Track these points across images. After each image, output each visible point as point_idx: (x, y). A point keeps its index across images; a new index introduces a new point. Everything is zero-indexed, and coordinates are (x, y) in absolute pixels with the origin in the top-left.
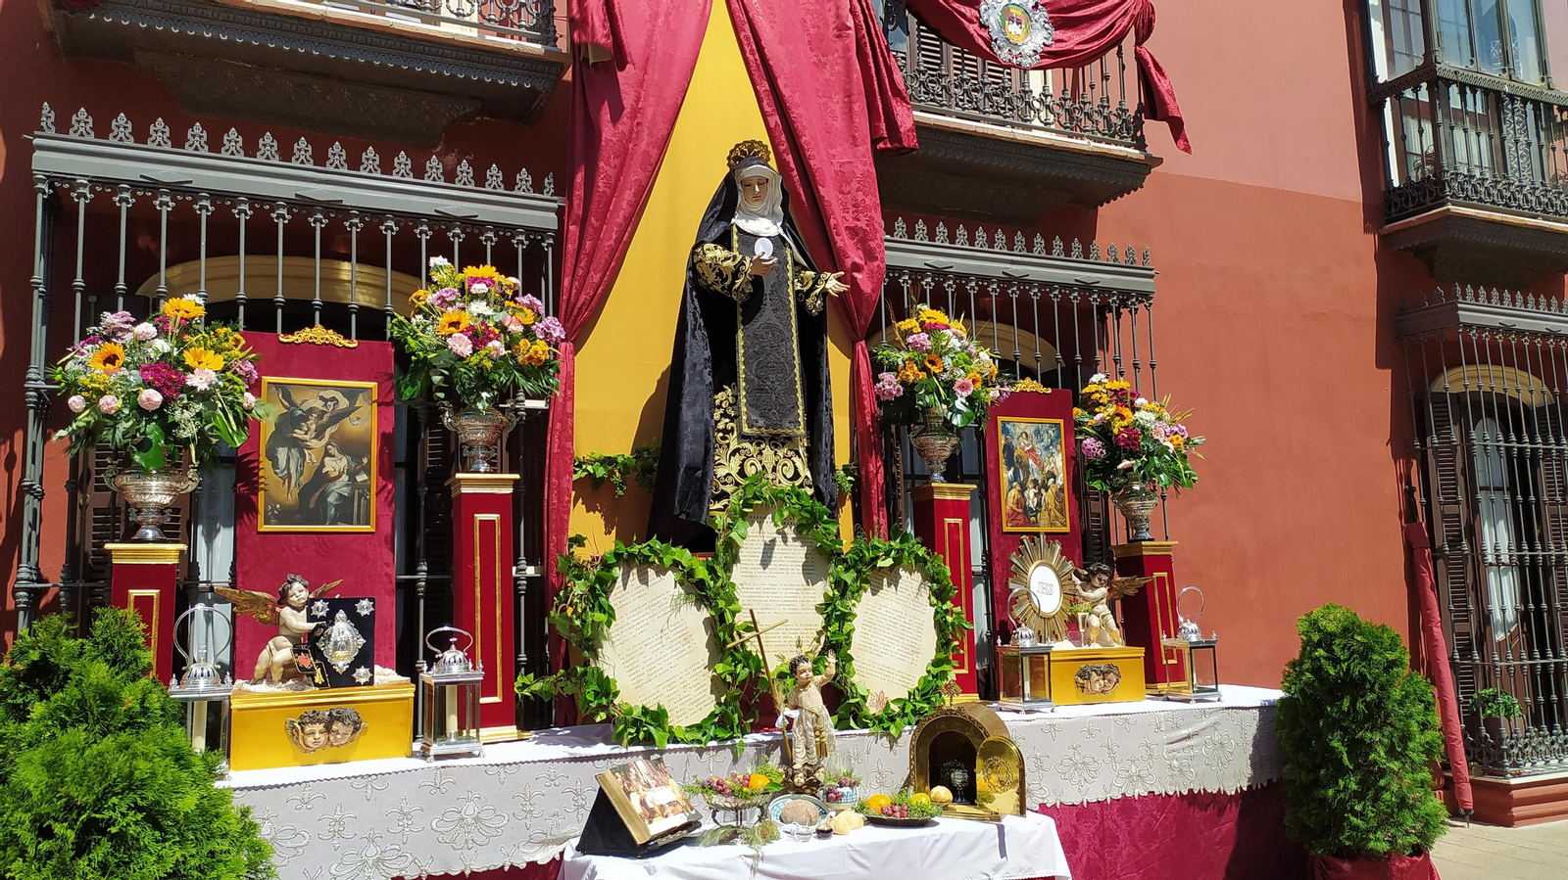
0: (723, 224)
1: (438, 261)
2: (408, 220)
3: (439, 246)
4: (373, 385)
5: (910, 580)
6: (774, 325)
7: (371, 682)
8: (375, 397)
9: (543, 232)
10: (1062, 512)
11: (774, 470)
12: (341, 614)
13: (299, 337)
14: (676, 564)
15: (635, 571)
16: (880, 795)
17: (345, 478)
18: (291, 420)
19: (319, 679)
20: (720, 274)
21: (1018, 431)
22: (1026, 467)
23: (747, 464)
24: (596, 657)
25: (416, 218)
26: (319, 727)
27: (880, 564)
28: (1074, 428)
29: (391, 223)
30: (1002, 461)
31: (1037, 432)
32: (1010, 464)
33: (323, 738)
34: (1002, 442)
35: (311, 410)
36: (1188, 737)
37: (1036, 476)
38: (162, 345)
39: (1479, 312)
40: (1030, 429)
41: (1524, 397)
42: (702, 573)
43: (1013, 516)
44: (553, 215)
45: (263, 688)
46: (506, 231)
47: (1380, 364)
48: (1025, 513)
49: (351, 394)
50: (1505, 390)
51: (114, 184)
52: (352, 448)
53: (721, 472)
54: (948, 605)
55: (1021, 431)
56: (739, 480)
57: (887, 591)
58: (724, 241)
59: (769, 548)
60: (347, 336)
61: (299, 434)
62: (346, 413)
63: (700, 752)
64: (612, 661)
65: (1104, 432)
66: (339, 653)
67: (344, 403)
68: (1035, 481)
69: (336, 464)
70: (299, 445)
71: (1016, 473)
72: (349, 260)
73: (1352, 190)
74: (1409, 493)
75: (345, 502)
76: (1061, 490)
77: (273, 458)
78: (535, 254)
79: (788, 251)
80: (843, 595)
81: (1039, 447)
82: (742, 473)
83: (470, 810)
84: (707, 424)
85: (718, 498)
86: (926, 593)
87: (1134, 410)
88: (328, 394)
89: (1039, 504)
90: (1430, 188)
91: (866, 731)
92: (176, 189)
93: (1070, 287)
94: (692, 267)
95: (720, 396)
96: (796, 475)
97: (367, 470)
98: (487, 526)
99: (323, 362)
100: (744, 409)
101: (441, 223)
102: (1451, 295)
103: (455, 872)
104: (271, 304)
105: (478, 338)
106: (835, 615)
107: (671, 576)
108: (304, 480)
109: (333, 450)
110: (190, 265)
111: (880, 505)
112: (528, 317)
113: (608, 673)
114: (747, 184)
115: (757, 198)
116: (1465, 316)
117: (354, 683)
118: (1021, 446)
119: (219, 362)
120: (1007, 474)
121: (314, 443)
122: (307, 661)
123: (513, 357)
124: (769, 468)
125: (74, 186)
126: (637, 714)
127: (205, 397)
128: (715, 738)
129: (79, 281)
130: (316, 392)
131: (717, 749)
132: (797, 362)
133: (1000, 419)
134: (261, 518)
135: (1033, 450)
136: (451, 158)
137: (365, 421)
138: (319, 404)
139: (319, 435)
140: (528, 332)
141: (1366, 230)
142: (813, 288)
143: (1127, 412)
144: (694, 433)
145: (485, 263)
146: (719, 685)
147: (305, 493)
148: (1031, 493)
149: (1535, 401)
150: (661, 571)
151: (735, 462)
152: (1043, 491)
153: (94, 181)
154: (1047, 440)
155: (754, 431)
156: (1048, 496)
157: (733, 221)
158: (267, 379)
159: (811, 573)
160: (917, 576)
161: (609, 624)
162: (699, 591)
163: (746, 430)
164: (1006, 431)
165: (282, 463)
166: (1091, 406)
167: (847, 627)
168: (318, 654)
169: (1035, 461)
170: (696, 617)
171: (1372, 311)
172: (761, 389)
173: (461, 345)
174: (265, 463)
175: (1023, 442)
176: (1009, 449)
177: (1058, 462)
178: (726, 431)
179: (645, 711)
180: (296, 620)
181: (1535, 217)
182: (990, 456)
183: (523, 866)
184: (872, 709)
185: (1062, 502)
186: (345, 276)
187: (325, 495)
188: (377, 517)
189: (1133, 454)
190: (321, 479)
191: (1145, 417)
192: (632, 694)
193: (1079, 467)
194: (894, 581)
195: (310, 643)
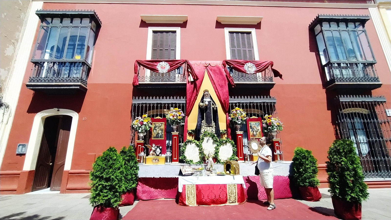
0: (203, 100)
1: (172, 108)
2: (168, 104)
3: (172, 106)
4: (164, 123)
5: (229, 145)
6: (209, 112)
7: (161, 156)
8: (164, 124)
9: (184, 103)
10: (260, 135)
11: (209, 130)
12: (158, 148)
13: (156, 118)
14: (195, 142)
15: (190, 143)
16: (218, 172)
17: (161, 133)
18: (155, 127)
19: (155, 155)
20: (201, 106)
21: (252, 124)
22: (254, 129)
23: (205, 129)
24: (184, 153)
25: (169, 104)
26: (155, 160)
27: (223, 142)
28: (262, 123)
29: (167, 105)
30: (250, 128)
31: (256, 124)
32: (251, 128)
33: (155, 161)
34: (250, 125)
35: (157, 126)
36: (276, 167)
37: (256, 130)
38: (142, 120)
39: (343, 99)
40: (254, 123)
41: (364, 113)
42: (198, 143)
43: (252, 136)
44: (185, 101)
45: (150, 156)
46: (179, 104)
47: (328, 109)
48: (254, 135)
49: (162, 124)
50: (359, 112)
51: (139, 104)
52: (162, 130)
53: (202, 131)
54: (234, 148)
55: (253, 124)
56: (204, 132)
57: (225, 146)
58: (203, 102)
59: (208, 140)
60: (162, 117)
61: (156, 128)
62: (161, 126)
63: (197, 165)
64: (186, 154)
65: (266, 123)
66: (158, 152)
67: (161, 125)
68: (255, 131)
69: (160, 132)
70: (156, 130)
71: (252, 130)
72: (166, 109)
73: (320, 82)
74: (336, 131)
75: (161, 136)
76: (260, 132)
77: (153, 131)
78: (183, 106)
79: (211, 103)
80: (218, 146)
81: (256, 126)
82: (204, 131)
83: (168, 170)
84: (200, 125)
85: (201, 134)
86: (231, 146)
87: (271, 119)
88: (159, 124)
89: (256, 134)
90: (333, 80)
91: (220, 164)
92: (145, 103)
93: (261, 103)
94: (199, 106)
95: (202, 121)
96: (212, 131)
97: (163, 132)
98: (175, 138)
99: (159, 120)
100: (205, 123)
101: (172, 104)
102: (339, 97)
103: (166, 177)
104: (154, 115)
105: (173, 116)
106: (217, 149)
107: (194, 144)
108: (157, 134)
109: (160, 130)
110: (150, 111)
111: (230, 135)
112: (180, 113)
113: (185, 155)
114: (205, 95)
115: (207, 96)
116: (341, 100)
117: (159, 156)
118: (253, 126)
119: (147, 121)
120: (250, 130)
121: (158, 130)
122: (154, 153)
123: (177, 118)
124: (208, 130)
125: (136, 104)
126: (189, 161)
127: (145, 125)
128: (199, 164)
129: (140, 114)
130: (158, 124)
131: (199, 165)
132: (212, 116)
133: (249, 122)
134: (152, 138)
135: (255, 126)
136: (176, 96)
137: (163, 127)
138: (158, 125)
139: (158, 128)
140: (180, 116)
141: (323, 89)
142: (215, 107)
143: (270, 120)
144: (199, 126)
145: (177, 108)
146: (200, 157)
147: (157, 135)
148: (255, 132)
149: (367, 113)
150: (193, 143)
151: (204, 129)
152: (257, 132)
153: (138, 104)
154: (257, 125)
155: (206, 125)
156: (258, 133)
157: (204, 100)
158: (153, 123)
159: (213, 143)
160: (230, 144)
161: (185, 149)
162: (198, 146)
163: (205, 125)
164: (250, 124)
165: (154, 132)
166: (265, 119)
167: (218, 150)
168: (155, 152)
169: (255, 128)
170: (197, 149)
171: (326, 101)
172: (207, 120)
173: (172, 118)
174: (153, 132)
175: (253, 125)
176: (251, 126)
177: (259, 128)
178: (203, 126)
179: (190, 160)
180: (153, 149)
181: (357, 82)
182: (248, 127)
183: (174, 177)
184: (222, 161)
185: (260, 133)
186: (165, 111)
187: (159, 135)
188: (164, 138)
189: (270, 126)
190: (158, 133)
191: (272, 121)
192: (188, 158)
193: (263, 129)
194: (226, 145)
195: (155, 151)
